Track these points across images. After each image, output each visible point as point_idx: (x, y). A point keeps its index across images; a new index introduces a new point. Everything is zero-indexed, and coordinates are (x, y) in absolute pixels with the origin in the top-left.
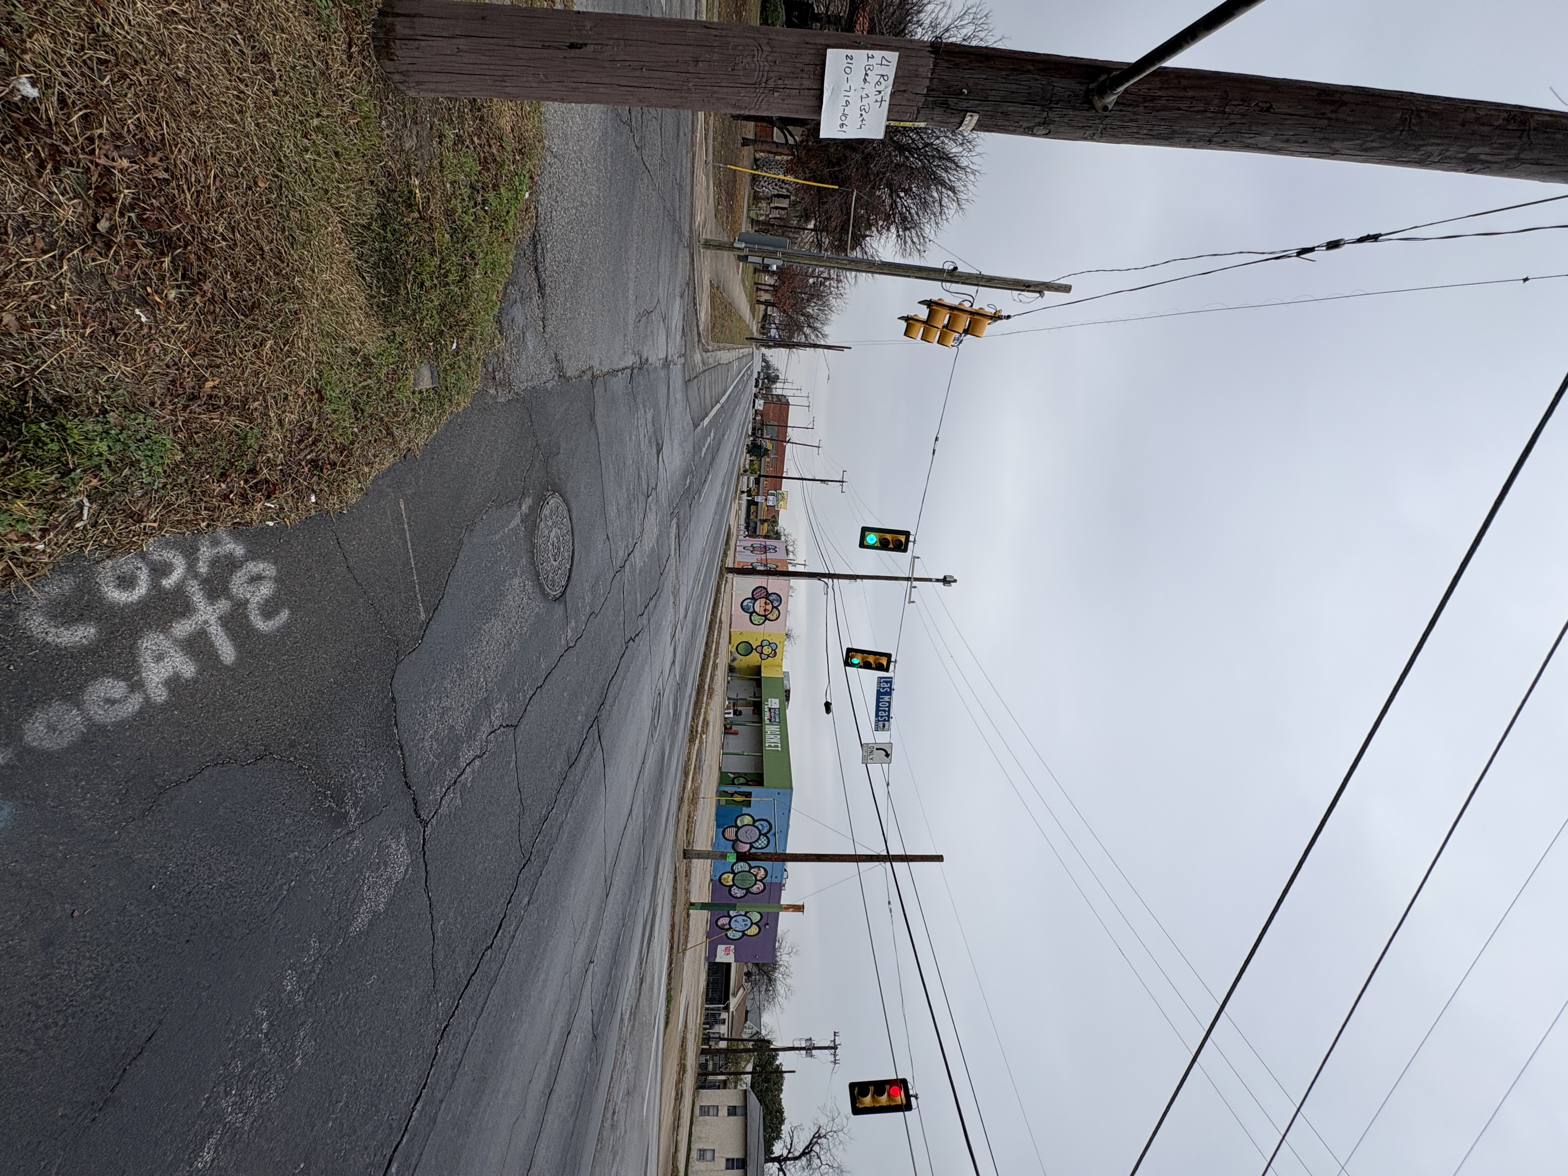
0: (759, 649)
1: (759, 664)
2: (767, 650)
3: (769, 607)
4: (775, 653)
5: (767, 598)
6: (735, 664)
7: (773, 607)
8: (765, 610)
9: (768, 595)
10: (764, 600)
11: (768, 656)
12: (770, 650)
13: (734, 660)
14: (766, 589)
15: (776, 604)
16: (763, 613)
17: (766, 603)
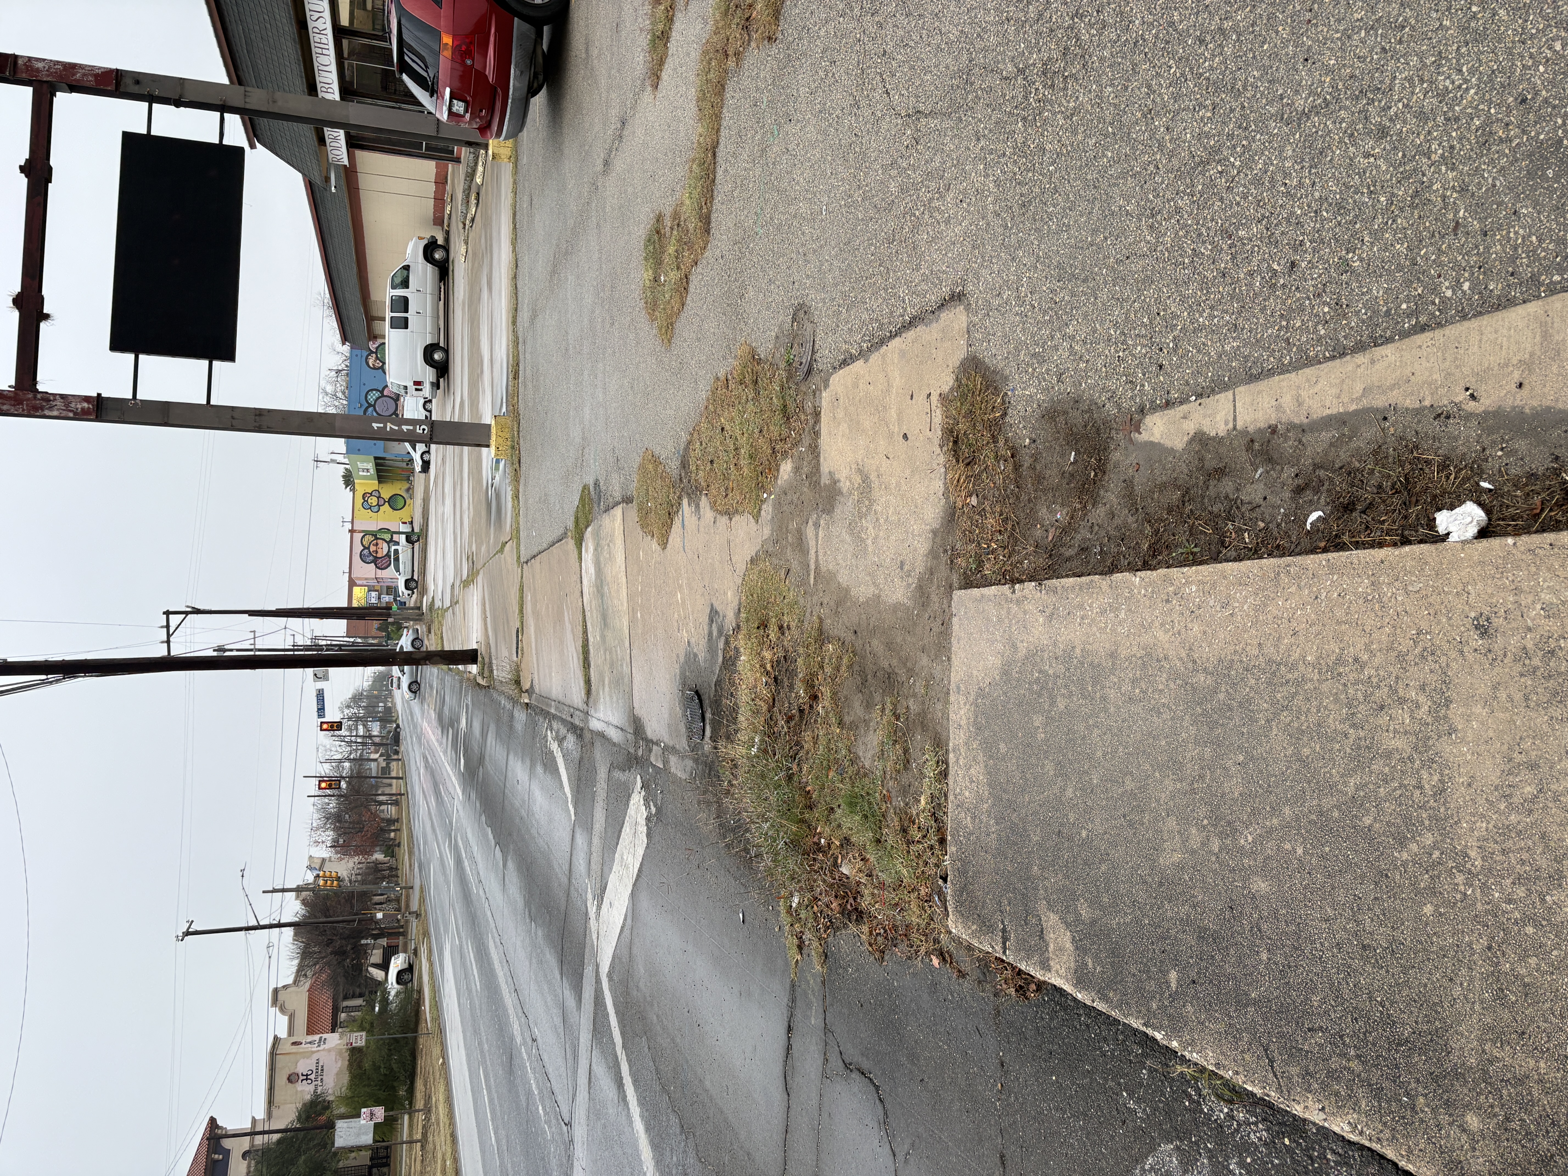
0: (382, 502)
1: (381, 485)
2: (373, 501)
3: (372, 548)
4: (364, 498)
5: (376, 557)
6: (407, 486)
7: (368, 548)
8: (377, 544)
9: (375, 561)
10: (379, 555)
11: (371, 494)
12: (369, 501)
13: (408, 490)
14: (376, 567)
15: (366, 552)
16: (380, 541)
17: (377, 552)
